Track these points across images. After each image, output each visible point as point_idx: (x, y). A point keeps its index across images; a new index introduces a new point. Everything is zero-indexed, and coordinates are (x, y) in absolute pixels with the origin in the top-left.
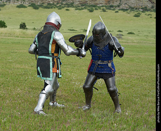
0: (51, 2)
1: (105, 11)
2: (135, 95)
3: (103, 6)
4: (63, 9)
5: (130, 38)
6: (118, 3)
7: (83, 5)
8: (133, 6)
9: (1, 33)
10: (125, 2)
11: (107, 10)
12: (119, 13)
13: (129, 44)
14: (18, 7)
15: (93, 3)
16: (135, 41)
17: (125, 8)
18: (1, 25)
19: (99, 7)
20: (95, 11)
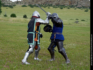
0: (40, 4)
1: (69, 9)
2: (85, 54)
3: (68, 6)
4: (46, 7)
5: (82, 23)
6: (76, 4)
7: (57, 5)
8: (84, 6)
9: (14, 20)
10: (80, 4)
12: (76, 10)
13: (82, 26)
14: (23, 6)
15: (62, 4)
16: (85, 25)
17: (80, 7)
18: (13, 16)
19: (66, 7)
20: (64, 8)
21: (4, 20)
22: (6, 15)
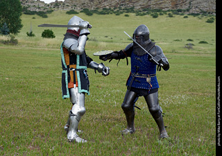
0: (107, 7)
2: (209, 117)
3: (169, 11)
4: (121, 15)
5: (202, 48)
6: (187, 7)
7: (146, 10)
8: (205, 10)
9: (49, 44)
10: (196, 5)
11: (174, 15)
12: (188, 19)
13: (201, 55)
14: (68, 13)
15: (157, 7)
16: (209, 52)
17: (196, 13)
18: (48, 34)
19: (165, 12)
20: (159, 16)
21: (28, 44)
22: (31, 33)
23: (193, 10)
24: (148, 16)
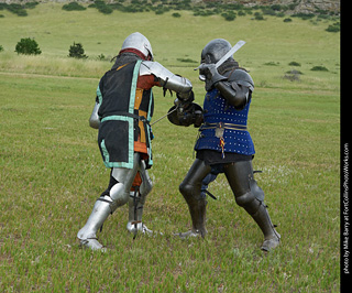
1: (261, 19)
2: (328, 209)
3: (256, 8)
4: (166, 13)
7: (212, 5)
8: (324, 7)
9: (29, 67)
11: (265, 17)
12: (292, 23)
13: (315, 93)
14: (67, 8)
17: (307, 12)
18: (28, 47)
19: (249, 10)
20: (238, 18)
23: (302, 8)
24: (216, 17)
